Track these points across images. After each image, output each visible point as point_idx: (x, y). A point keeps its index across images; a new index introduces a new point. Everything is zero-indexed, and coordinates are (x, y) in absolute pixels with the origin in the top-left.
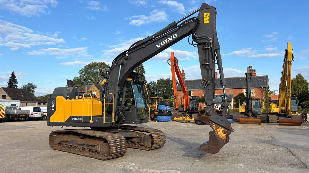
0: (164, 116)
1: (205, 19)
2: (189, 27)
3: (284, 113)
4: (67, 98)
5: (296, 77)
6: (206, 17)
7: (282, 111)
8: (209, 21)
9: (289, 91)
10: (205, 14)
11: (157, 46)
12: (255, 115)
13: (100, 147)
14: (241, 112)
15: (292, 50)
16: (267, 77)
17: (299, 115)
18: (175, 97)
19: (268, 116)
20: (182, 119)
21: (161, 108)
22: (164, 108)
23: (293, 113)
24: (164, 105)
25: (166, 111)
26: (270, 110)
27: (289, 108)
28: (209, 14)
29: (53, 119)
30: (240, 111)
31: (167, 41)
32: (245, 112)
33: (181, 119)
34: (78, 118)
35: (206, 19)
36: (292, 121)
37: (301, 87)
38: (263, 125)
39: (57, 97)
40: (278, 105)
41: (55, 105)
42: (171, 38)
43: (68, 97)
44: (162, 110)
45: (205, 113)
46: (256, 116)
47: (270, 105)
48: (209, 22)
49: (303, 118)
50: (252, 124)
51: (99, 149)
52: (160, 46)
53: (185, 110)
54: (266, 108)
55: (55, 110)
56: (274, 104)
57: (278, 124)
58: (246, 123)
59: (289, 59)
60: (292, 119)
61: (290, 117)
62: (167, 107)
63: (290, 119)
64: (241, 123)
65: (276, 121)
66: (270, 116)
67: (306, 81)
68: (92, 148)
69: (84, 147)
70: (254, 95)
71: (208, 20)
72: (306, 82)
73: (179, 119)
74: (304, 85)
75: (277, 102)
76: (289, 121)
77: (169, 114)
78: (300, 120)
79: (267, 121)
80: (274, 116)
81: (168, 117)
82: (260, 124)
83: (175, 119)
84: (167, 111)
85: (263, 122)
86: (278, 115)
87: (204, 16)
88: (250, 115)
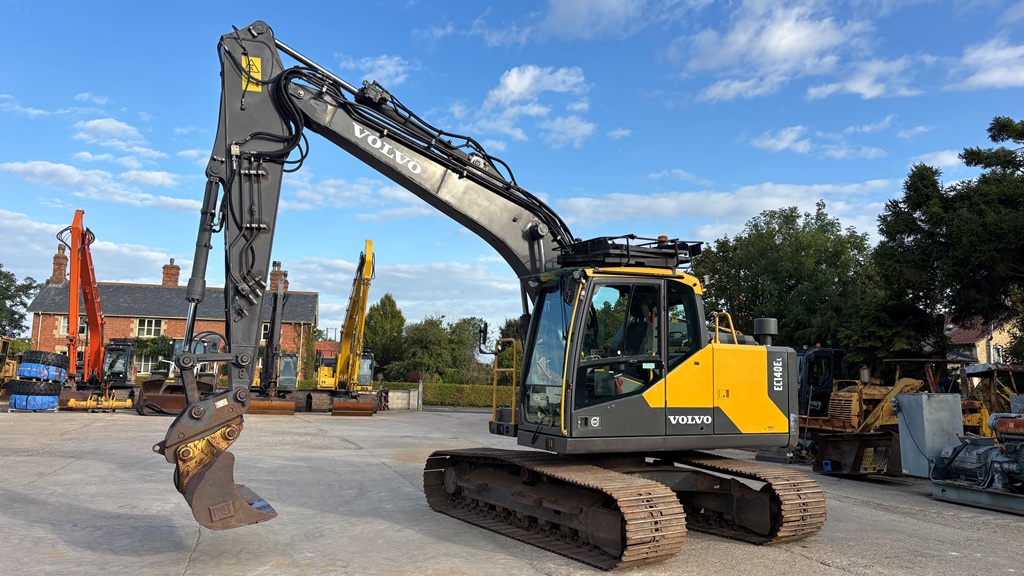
0: (37, 395)
3: (344, 388)
5: (382, 301)
7: (342, 384)
9: (359, 340)
12: (282, 394)
15: (373, 256)
16: (316, 296)
17: (374, 393)
18: (72, 341)
19: (309, 397)
20: (95, 403)
21: (29, 372)
22: (40, 373)
23: (362, 390)
24: (43, 363)
25: (48, 380)
26: (317, 383)
27: (356, 377)
32: (259, 385)
33: (90, 403)
36: (357, 406)
37: (388, 327)
38: (299, 416)
40: (334, 371)
44: (31, 379)
45: (164, 387)
46: (284, 397)
47: (316, 371)
49: (380, 400)
50: (274, 414)
53: (86, 379)
54: (306, 378)
56: (326, 368)
57: (330, 412)
58: (262, 413)
59: (366, 275)
60: (358, 402)
61: (355, 397)
62: (52, 369)
63: (354, 401)
64: (250, 413)
65: (325, 407)
66: (315, 396)
67: (400, 312)
72: (401, 316)
73: (83, 403)
74: (396, 322)
75: (332, 364)
76: (351, 405)
77: (54, 388)
78: (375, 403)
79: (308, 408)
80: (324, 395)
81: (51, 398)
82: (293, 414)
83: (72, 403)
84: (50, 381)
85: (298, 410)
86: (332, 393)
88: (273, 394)
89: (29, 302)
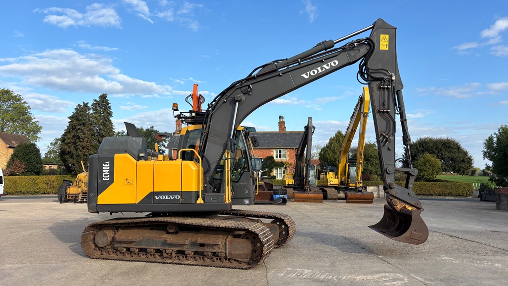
1: (381, 43)
2: (358, 51)
4: (139, 158)
5: (336, 135)
6: (383, 40)
7: (342, 183)
8: (388, 47)
9: (361, 155)
10: (382, 36)
11: (304, 75)
13: (227, 247)
14: (288, 185)
19: (325, 190)
26: (327, 182)
27: (359, 178)
28: (387, 36)
29: (104, 198)
30: (287, 183)
31: (322, 69)
32: (293, 184)
34: (171, 196)
35: (384, 43)
36: (363, 197)
39: (116, 155)
40: (337, 175)
41: (112, 172)
42: (328, 65)
43: (142, 156)
48: (387, 49)
50: (311, 202)
51: (226, 250)
52: (308, 77)
55: (112, 181)
56: (331, 173)
57: (345, 201)
58: (303, 201)
59: (365, 110)
60: (363, 194)
61: (361, 191)
63: (361, 193)
64: (296, 201)
65: (336, 197)
66: (328, 190)
68: (206, 249)
69: (184, 249)
70: (288, 160)
71: (387, 45)
76: (359, 197)
79: (327, 197)
80: (333, 189)
82: (322, 202)
86: (337, 188)
87: (381, 39)
88: (308, 189)
89: (166, 144)
